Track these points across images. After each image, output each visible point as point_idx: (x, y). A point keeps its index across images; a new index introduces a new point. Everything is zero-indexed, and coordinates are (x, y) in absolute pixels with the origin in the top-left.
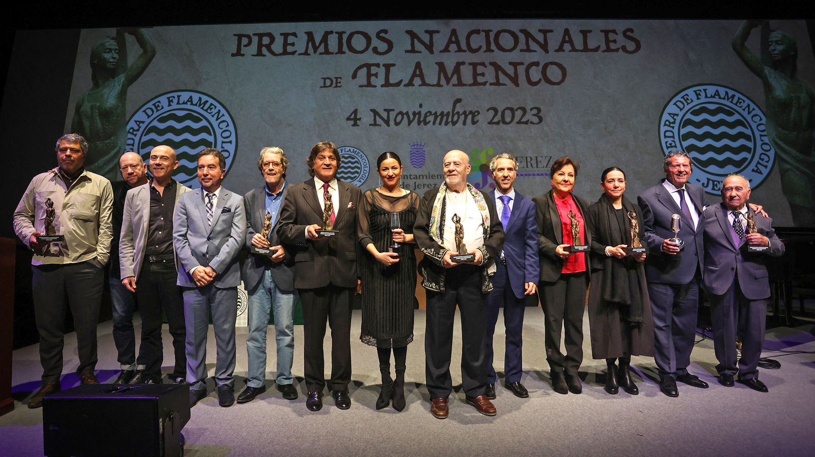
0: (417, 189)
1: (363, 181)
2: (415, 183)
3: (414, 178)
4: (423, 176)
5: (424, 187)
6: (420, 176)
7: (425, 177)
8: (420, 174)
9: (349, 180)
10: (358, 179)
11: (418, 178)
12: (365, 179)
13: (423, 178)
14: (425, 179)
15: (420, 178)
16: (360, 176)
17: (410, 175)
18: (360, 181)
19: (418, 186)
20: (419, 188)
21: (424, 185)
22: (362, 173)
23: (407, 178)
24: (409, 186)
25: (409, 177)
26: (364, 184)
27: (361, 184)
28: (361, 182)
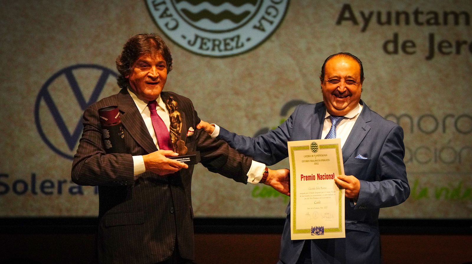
0: (438, 58)
1: (269, 28)
2: (432, 37)
3: (428, 22)
4: (456, 16)
5: (458, 52)
6: (446, 15)
7: (462, 19)
8: (448, 10)
9: (227, 24)
10: (255, 22)
11: (441, 20)
12: (276, 21)
13: (457, 23)
14: (462, 27)
15: (446, 22)
16: (262, 12)
17: (417, 13)
18: (261, 28)
19: (440, 47)
20: (444, 54)
21: (459, 44)
22: (267, 2)
23: (407, 22)
24: (414, 45)
25: (412, 18)
26: (274, 38)
27: (261, 36)
28: (263, 30)
